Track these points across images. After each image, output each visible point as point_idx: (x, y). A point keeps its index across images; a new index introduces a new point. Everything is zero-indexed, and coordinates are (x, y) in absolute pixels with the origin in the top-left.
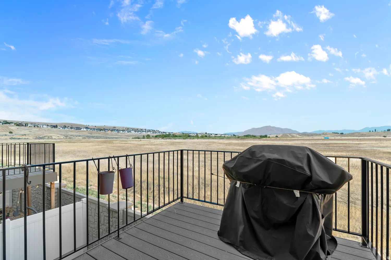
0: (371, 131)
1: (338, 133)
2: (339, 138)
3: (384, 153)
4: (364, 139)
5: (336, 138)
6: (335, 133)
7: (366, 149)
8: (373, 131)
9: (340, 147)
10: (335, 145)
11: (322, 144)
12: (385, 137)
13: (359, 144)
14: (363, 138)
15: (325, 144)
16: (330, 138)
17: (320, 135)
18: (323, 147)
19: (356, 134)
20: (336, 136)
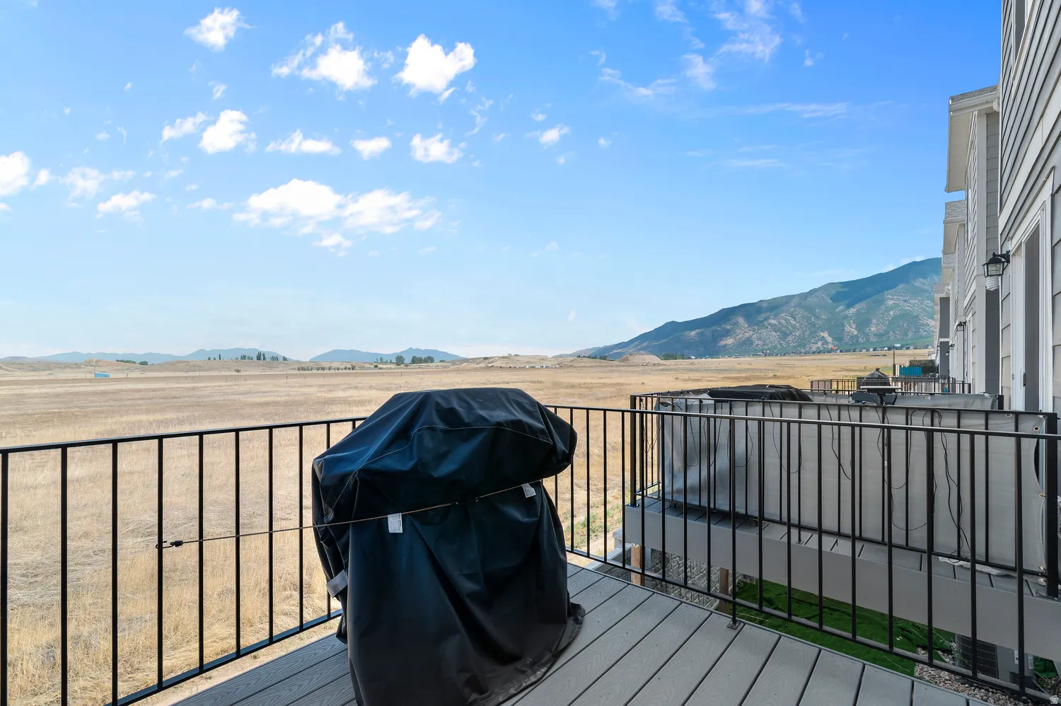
0: (212, 359)
1: (134, 363)
2: (137, 374)
3: (252, 405)
4: (200, 376)
5: (132, 375)
6: (126, 362)
7: (215, 401)
8: (215, 359)
9: (150, 399)
10: (137, 395)
11: (95, 393)
12: (238, 371)
13: (194, 389)
14: (197, 374)
15: (104, 393)
16: (112, 376)
17: (77, 366)
18: (102, 404)
19: (180, 364)
20: (127, 369)
